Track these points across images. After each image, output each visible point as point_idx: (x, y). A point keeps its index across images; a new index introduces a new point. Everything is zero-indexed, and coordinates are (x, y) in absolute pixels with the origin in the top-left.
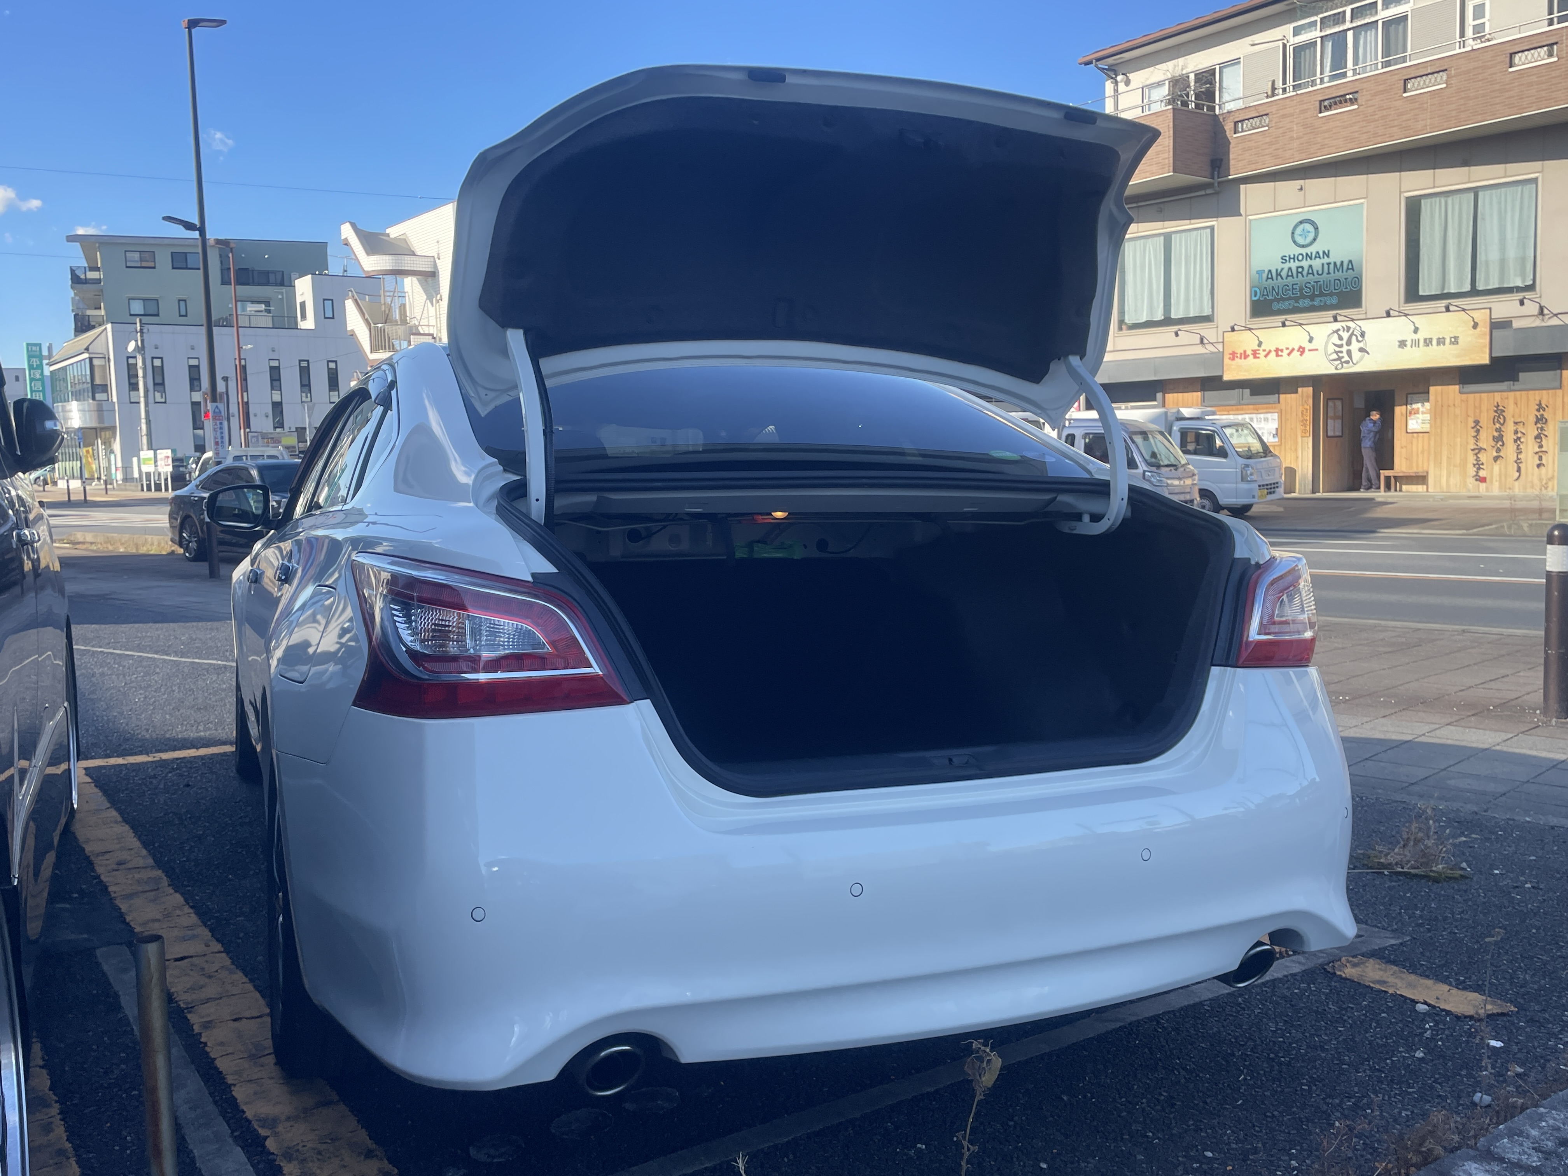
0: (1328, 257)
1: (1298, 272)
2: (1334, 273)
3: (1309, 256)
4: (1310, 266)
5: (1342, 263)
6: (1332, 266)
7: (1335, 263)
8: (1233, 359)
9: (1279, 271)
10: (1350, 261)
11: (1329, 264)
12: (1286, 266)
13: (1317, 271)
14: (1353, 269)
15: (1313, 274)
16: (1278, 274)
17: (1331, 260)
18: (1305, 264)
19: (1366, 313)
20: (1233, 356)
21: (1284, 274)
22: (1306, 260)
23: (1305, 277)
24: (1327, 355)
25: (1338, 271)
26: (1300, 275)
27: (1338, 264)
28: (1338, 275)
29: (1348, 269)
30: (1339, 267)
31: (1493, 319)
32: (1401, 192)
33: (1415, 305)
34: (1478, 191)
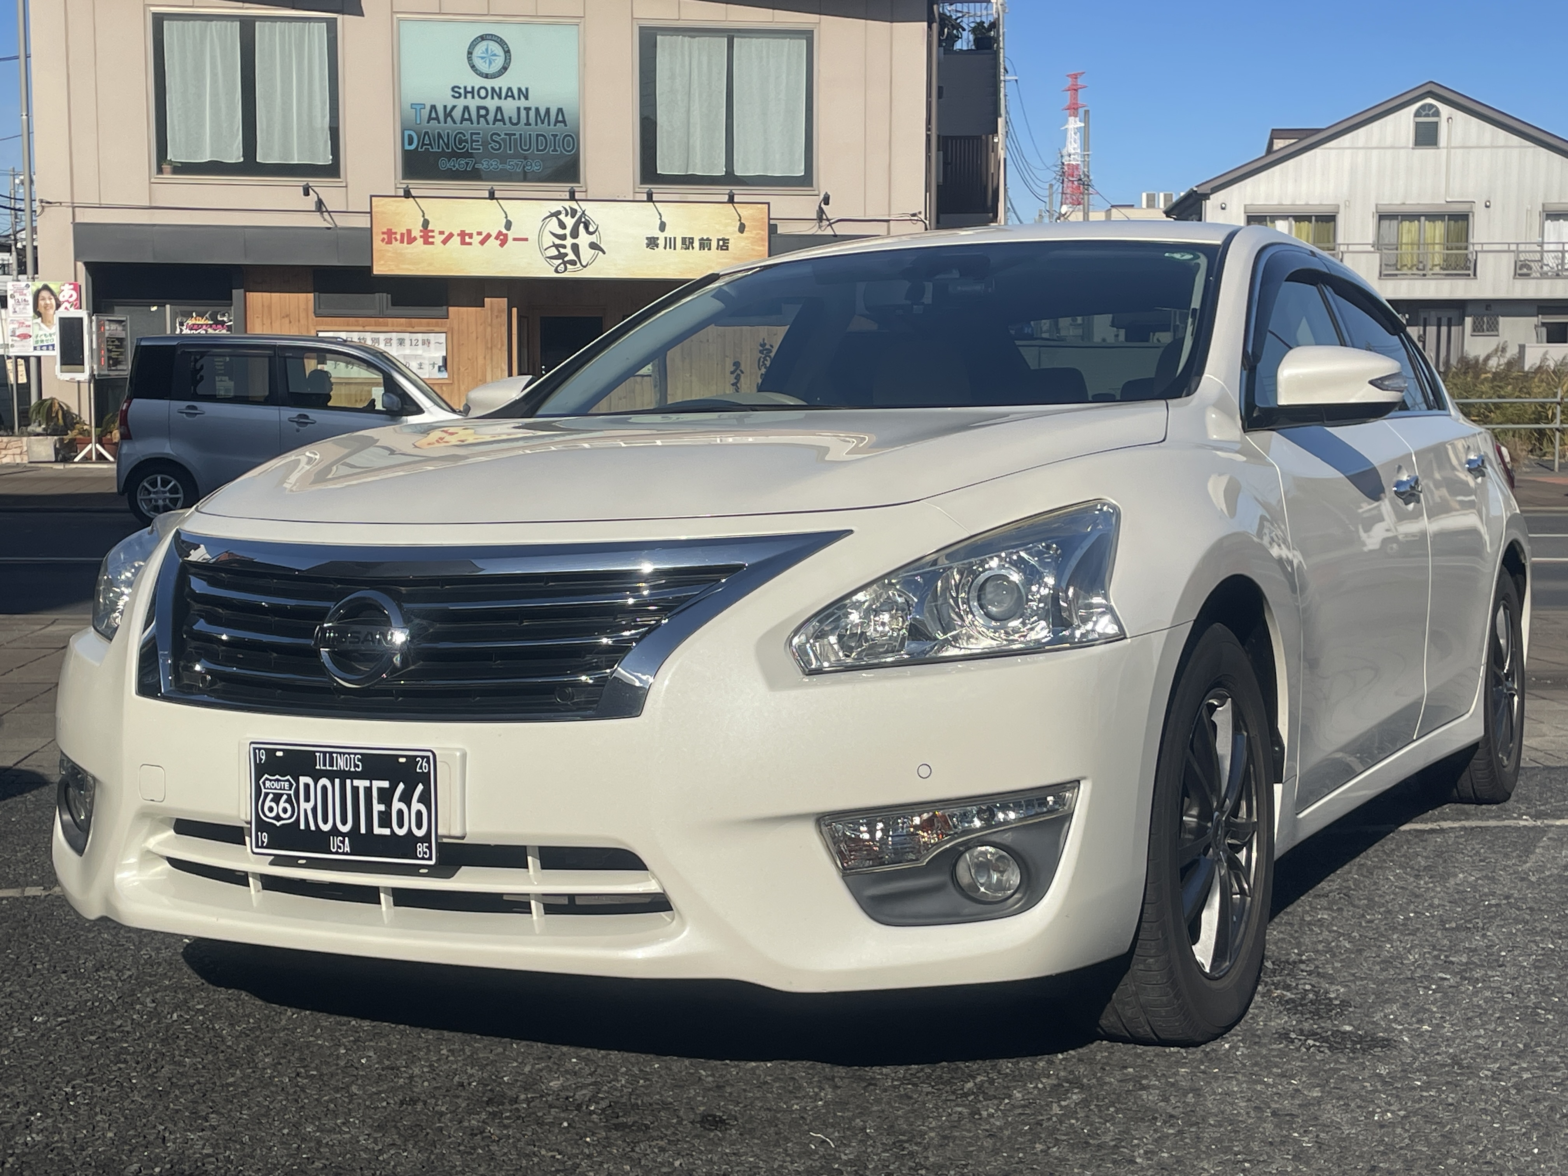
1: (479, 116)
2: (536, 125)
3: (496, 93)
4: (499, 109)
5: (548, 111)
6: (532, 113)
7: (537, 109)
8: (389, 242)
9: (448, 110)
10: (560, 110)
11: (528, 109)
12: (461, 103)
13: (510, 118)
14: (564, 121)
15: (503, 120)
16: (448, 114)
17: (531, 103)
18: (492, 104)
19: (586, 191)
20: (390, 236)
21: (457, 114)
22: (493, 98)
23: (491, 125)
24: (543, 250)
25: (543, 123)
26: (482, 119)
27: (542, 112)
28: (543, 128)
29: (557, 121)
30: (543, 116)
31: (770, 219)
32: (633, 18)
33: (655, 188)
34: (731, 35)
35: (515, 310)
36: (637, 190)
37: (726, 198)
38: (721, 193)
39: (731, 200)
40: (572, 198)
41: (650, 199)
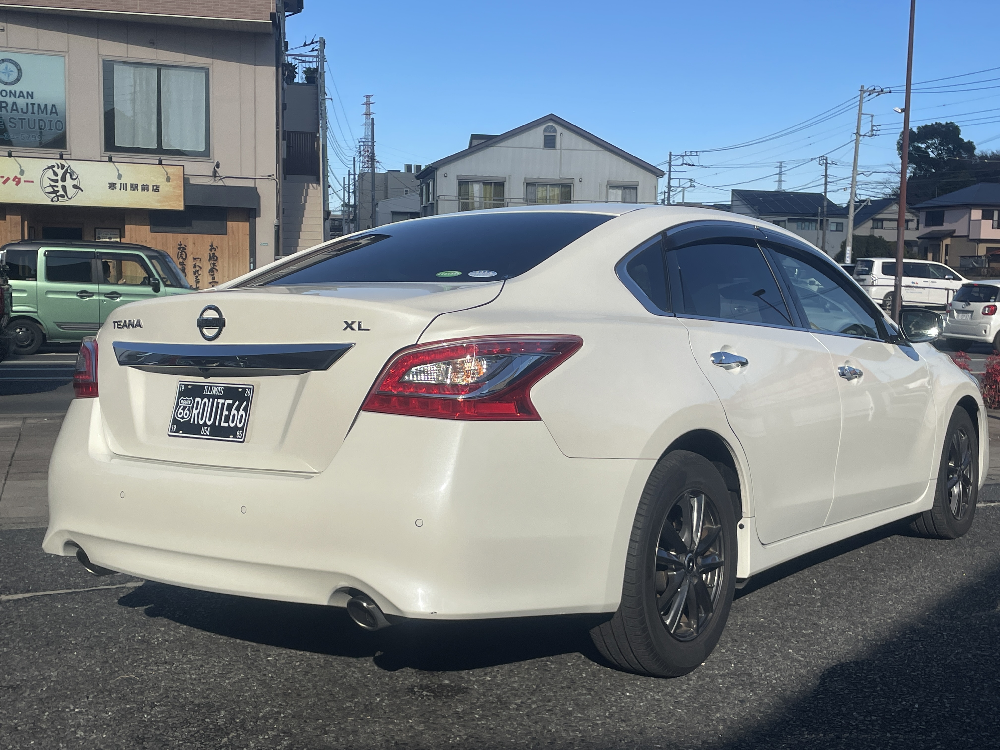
0: (32, 98)
2: (39, 114)
3: (12, 94)
4: (14, 103)
5: (46, 106)
6: (36, 107)
7: (39, 105)
10: (54, 106)
11: (33, 105)
13: (22, 109)
14: (56, 113)
15: (17, 110)
17: (35, 101)
18: (10, 100)
19: (70, 154)
22: (10, 97)
23: (9, 113)
24: (43, 188)
25: (43, 112)
26: (3, 109)
27: (42, 107)
28: (43, 116)
29: (51, 113)
30: (43, 109)
31: (184, 175)
32: (99, 55)
33: (113, 154)
34: (160, 68)
35: (26, 223)
36: (102, 155)
37: (157, 162)
38: (155, 159)
39: (160, 163)
40: (61, 158)
41: (110, 160)
